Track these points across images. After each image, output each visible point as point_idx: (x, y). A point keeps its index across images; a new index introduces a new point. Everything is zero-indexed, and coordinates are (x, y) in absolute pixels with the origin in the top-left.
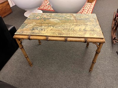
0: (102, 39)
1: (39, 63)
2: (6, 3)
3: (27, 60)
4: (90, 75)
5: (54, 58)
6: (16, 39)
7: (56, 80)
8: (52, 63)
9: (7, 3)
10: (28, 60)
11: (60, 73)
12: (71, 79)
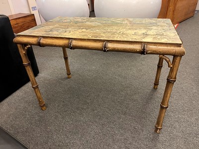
0: (179, 45)
1: (58, 106)
2: (30, 18)
3: (36, 94)
4: (155, 139)
5: (89, 101)
6: (18, 45)
7: (83, 139)
8: (83, 109)
9: (33, 18)
10: (39, 94)
11: (94, 127)
12: (114, 140)
